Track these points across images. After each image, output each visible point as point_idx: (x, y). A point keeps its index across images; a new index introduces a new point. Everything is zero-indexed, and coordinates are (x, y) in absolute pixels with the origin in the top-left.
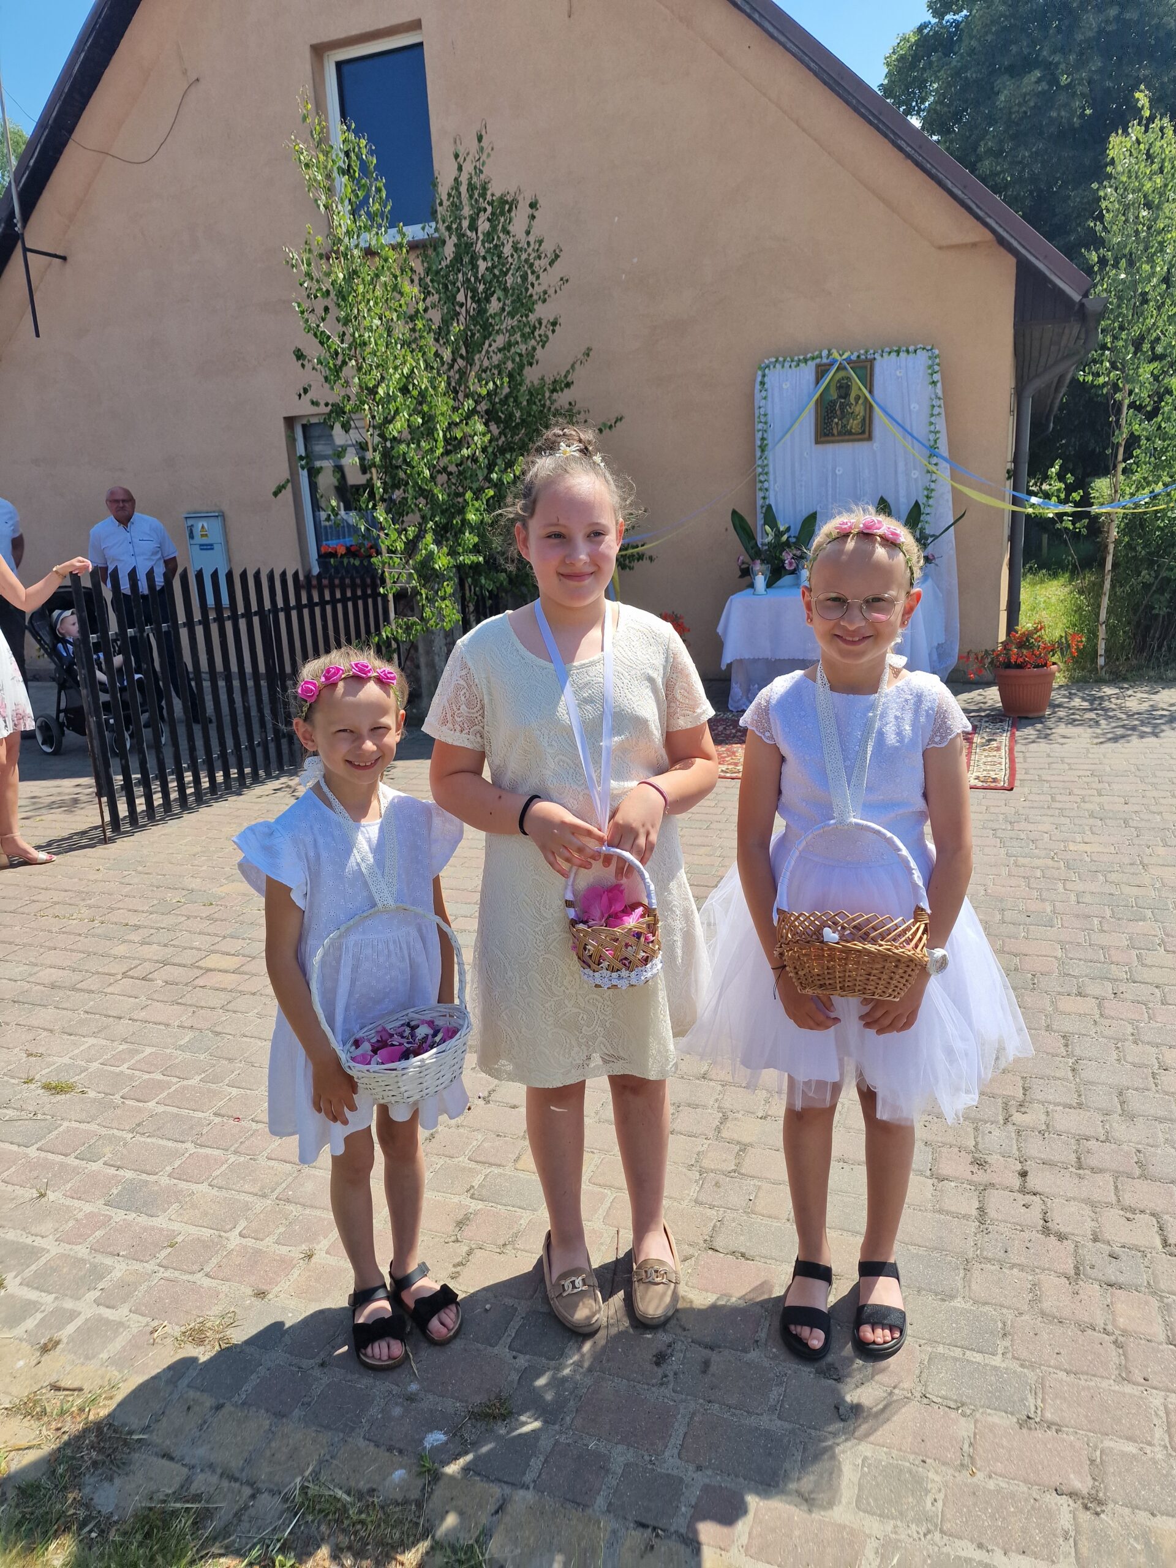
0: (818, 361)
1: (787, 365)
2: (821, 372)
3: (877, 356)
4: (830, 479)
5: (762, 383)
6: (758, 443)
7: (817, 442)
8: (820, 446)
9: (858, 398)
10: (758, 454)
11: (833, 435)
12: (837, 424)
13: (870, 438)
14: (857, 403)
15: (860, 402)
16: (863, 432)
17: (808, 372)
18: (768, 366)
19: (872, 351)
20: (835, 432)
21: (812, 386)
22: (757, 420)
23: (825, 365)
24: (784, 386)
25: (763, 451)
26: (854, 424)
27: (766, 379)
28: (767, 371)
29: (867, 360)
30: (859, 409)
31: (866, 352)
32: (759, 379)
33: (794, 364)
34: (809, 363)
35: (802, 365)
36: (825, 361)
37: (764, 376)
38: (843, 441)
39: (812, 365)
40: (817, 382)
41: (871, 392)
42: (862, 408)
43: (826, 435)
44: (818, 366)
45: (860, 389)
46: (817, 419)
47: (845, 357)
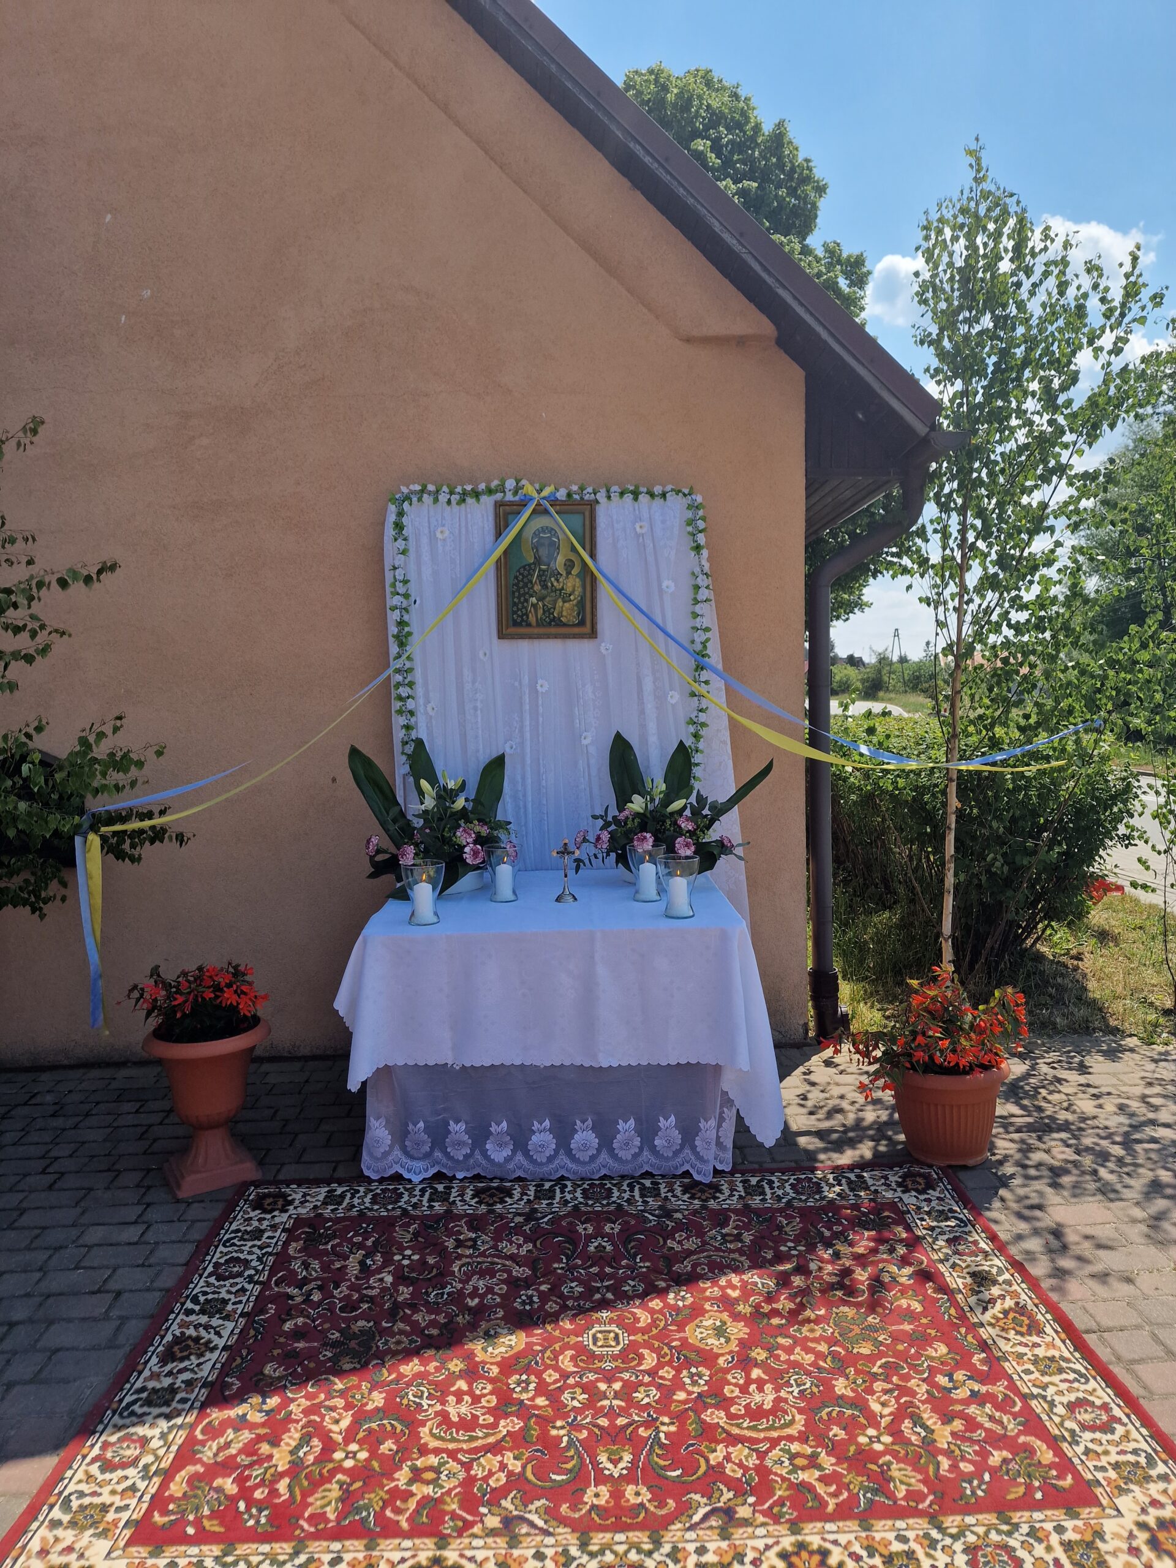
0: (499, 496)
1: (444, 498)
2: (504, 515)
3: (601, 496)
4: (527, 698)
5: (399, 526)
6: (393, 630)
7: (501, 636)
8: (506, 644)
9: (569, 565)
10: (394, 649)
11: (529, 625)
12: (534, 606)
13: (593, 634)
14: (569, 573)
15: (575, 571)
16: (582, 623)
17: (482, 513)
18: (407, 498)
19: (590, 490)
20: (532, 619)
21: (490, 537)
22: (388, 589)
23: (511, 504)
24: (439, 535)
25: (402, 645)
26: (566, 610)
27: (405, 520)
28: (406, 505)
29: (582, 502)
30: (572, 584)
31: (582, 489)
32: (392, 518)
33: (455, 498)
34: (484, 499)
35: (470, 501)
36: (509, 497)
37: (401, 514)
38: (548, 636)
39: (488, 501)
40: (499, 534)
41: (592, 555)
42: (578, 582)
43: (515, 624)
44: (498, 505)
45: (573, 549)
46: (499, 596)
47: (545, 493)
